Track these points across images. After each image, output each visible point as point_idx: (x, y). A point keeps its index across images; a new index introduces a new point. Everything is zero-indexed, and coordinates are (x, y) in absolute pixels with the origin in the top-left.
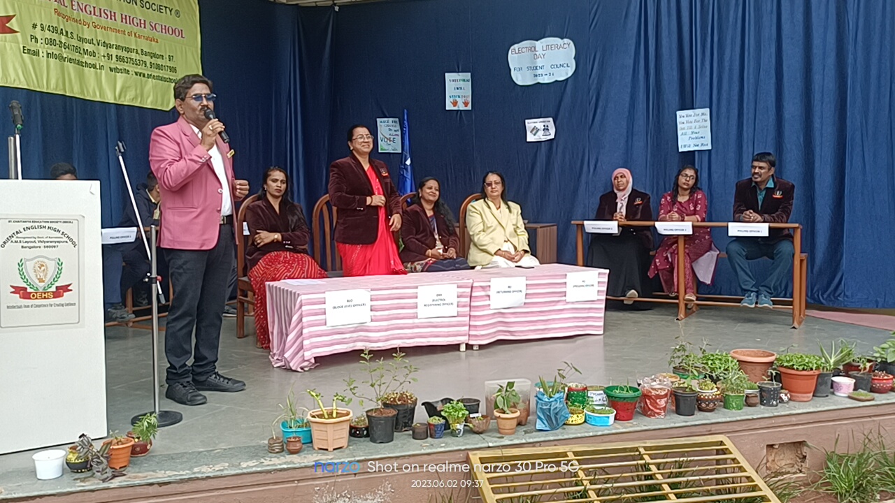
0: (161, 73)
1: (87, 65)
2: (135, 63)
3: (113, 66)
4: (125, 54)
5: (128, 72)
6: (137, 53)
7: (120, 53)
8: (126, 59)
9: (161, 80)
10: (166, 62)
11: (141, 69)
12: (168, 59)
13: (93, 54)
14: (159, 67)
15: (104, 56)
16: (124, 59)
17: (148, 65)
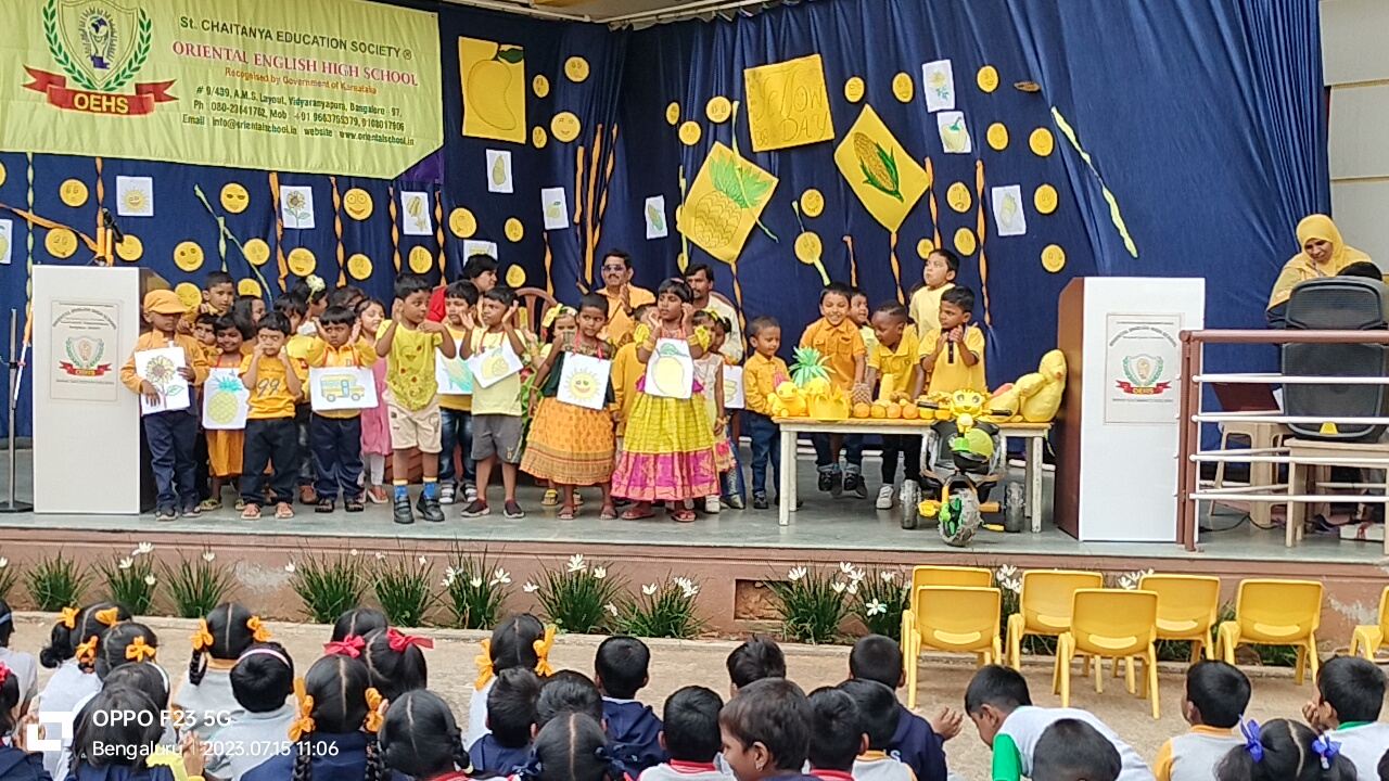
0: (383, 132)
1: (276, 130)
2: (343, 120)
3: (309, 128)
4: (328, 111)
5: (329, 133)
6: (344, 108)
7: (319, 110)
8: (328, 118)
9: (380, 141)
10: (387, 117)
11: (349, 128)
12: (391, 113)
13: (283, 115)
14: (378, 124)
15: (297, 117)
16: (327, 116)
17: (360, 122)
